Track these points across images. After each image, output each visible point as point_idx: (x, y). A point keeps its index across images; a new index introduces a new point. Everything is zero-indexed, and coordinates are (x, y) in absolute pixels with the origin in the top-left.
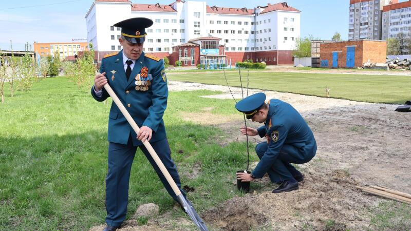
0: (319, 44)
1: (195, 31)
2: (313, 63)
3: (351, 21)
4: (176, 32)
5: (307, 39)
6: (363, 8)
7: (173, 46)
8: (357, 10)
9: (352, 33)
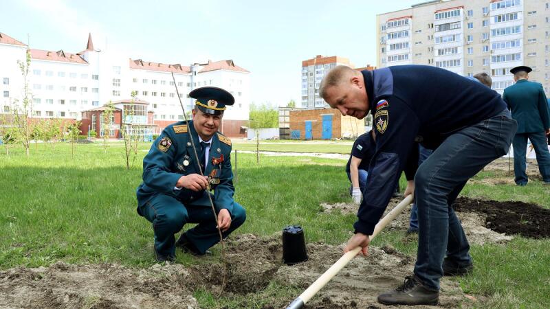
0: (288, 112)
1: (114, 91)
2: (281, 135)
3: (304, 86)
4: (86, 91)
5: (264, 107)
6: (318, 72)
7: (83, 110)
8: (311, 74)
9: (306, 101)
